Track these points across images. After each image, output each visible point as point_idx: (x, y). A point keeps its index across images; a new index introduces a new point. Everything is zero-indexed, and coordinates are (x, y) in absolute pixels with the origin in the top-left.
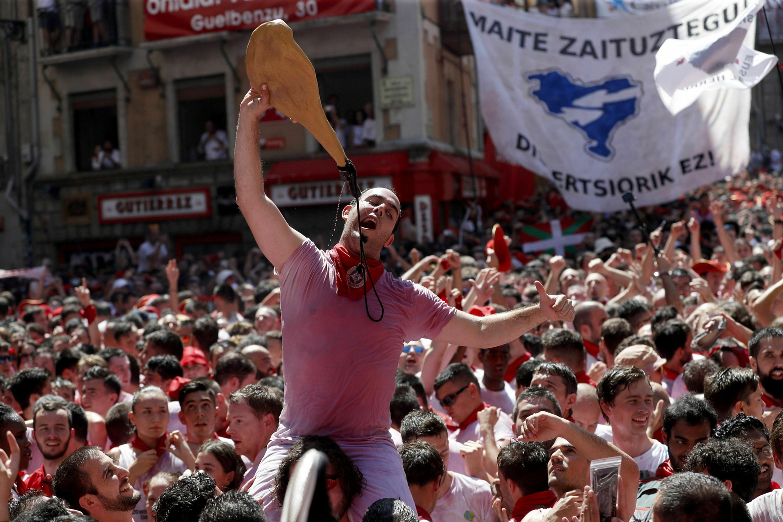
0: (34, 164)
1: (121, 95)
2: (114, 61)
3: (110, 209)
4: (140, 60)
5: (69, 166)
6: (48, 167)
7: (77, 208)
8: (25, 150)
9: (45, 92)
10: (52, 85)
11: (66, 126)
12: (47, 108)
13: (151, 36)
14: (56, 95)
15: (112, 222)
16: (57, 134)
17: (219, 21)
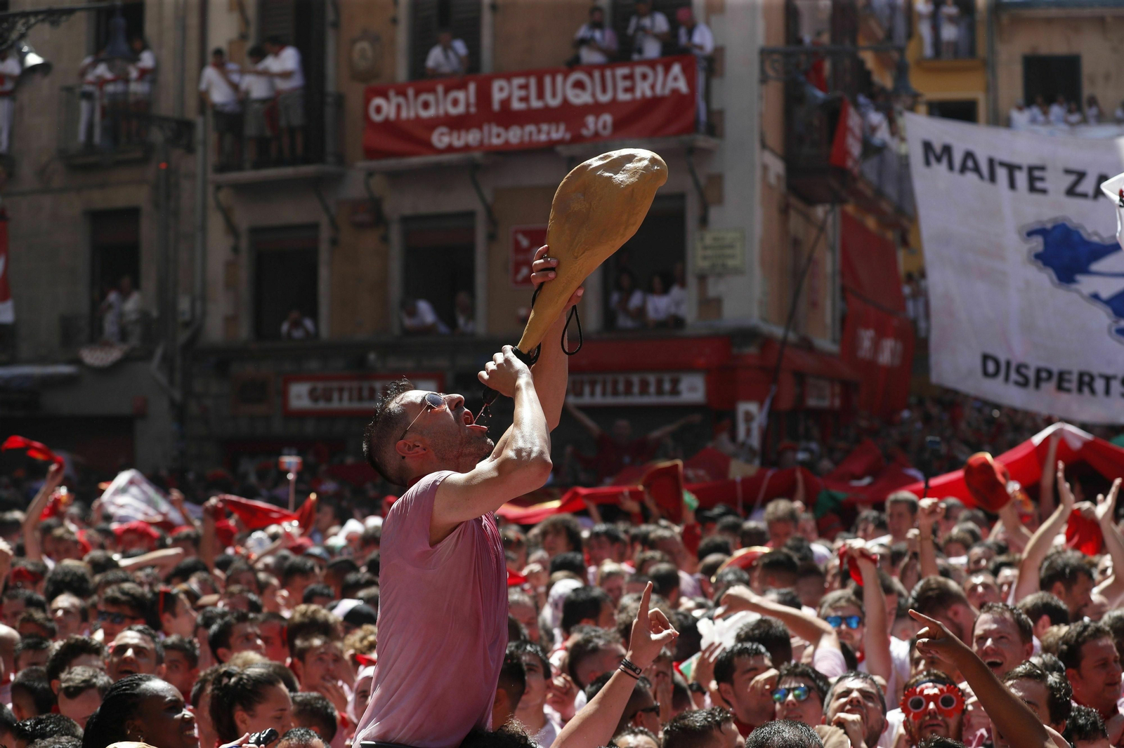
0: (196, 326)
1: (325, 234)
2: (318, 185)
3: (299, 396)
4: (354, 187)
5: (244, 331)
6: (215, 331)
7: (254, 391)
8: (184, 304)
9: (216, 223)
10: (227, 213)
11: (244, 274)
12: (218, 245)
13: (372, 153)
14: (232, 229)
15: (302, 415)
16: (230, 284)
17: (472, 137)
